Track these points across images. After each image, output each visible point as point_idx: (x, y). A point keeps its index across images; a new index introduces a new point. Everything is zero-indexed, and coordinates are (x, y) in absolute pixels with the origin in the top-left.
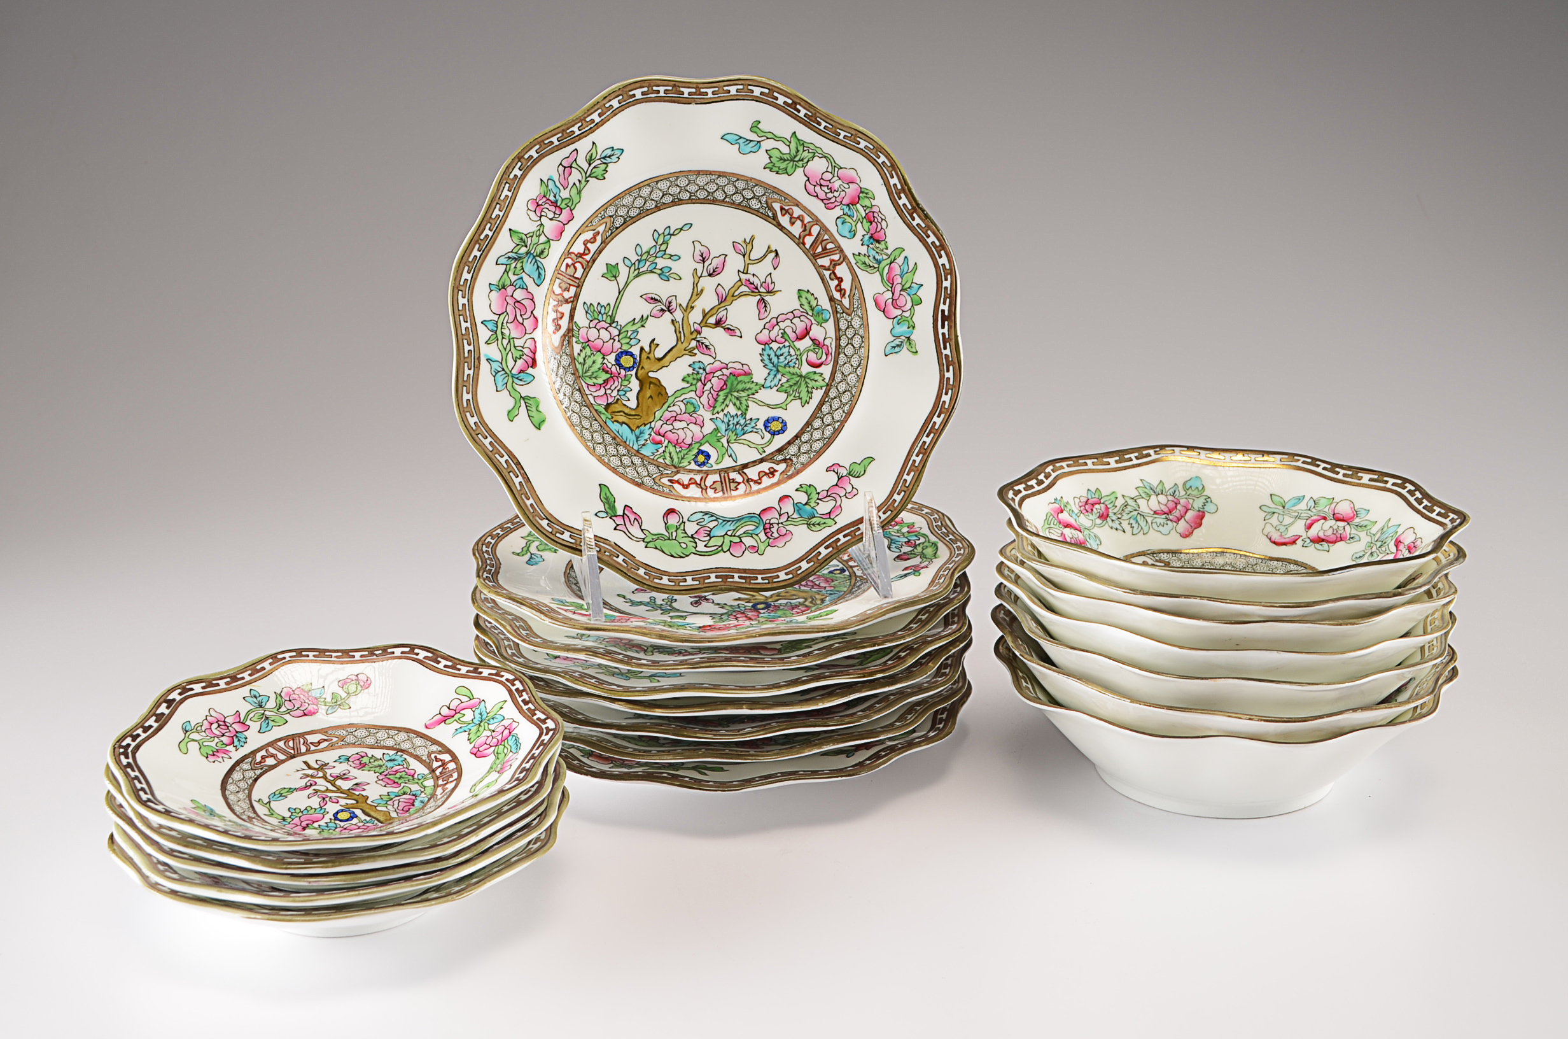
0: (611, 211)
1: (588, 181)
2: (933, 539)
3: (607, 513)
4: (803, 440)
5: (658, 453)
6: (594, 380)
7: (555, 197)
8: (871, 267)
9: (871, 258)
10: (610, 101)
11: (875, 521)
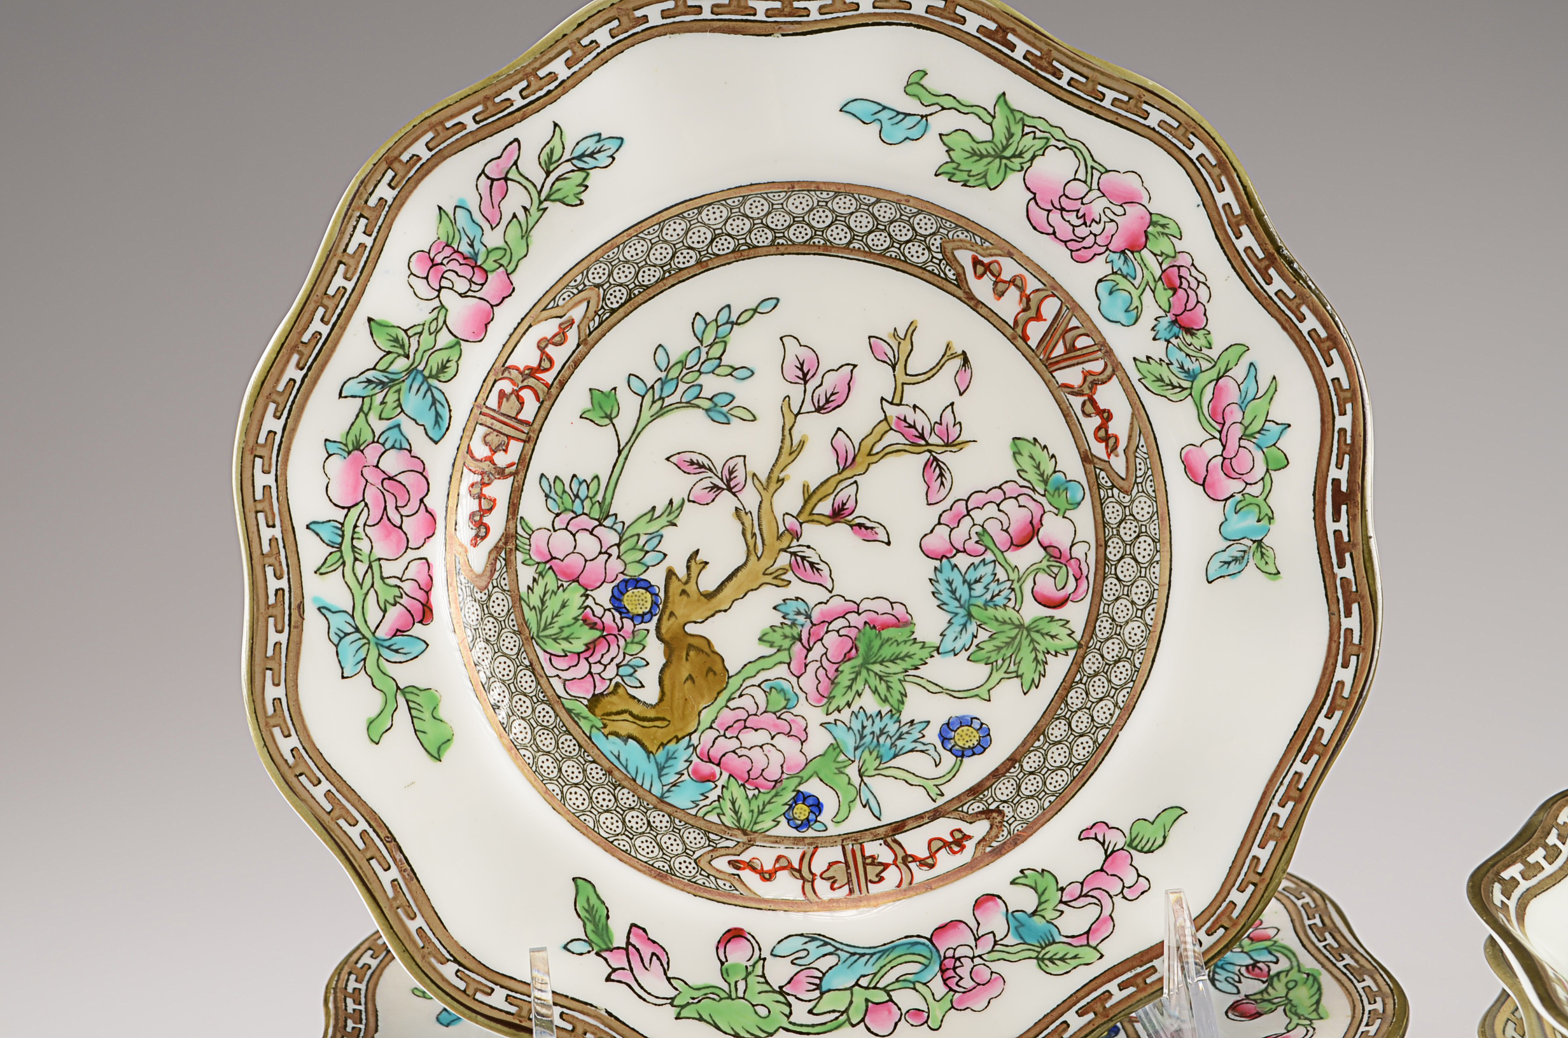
0: (598, 274)
1: (545, 209)
2: (1308, 963)
3: (589, 942)
4: (1026, 767)
5: (707, 802)
6: (565, 645)
7: (472, 246)
8: (1174, 387)
9: (1175, 368)
10: (592, 31)
11: (1191, 949)
